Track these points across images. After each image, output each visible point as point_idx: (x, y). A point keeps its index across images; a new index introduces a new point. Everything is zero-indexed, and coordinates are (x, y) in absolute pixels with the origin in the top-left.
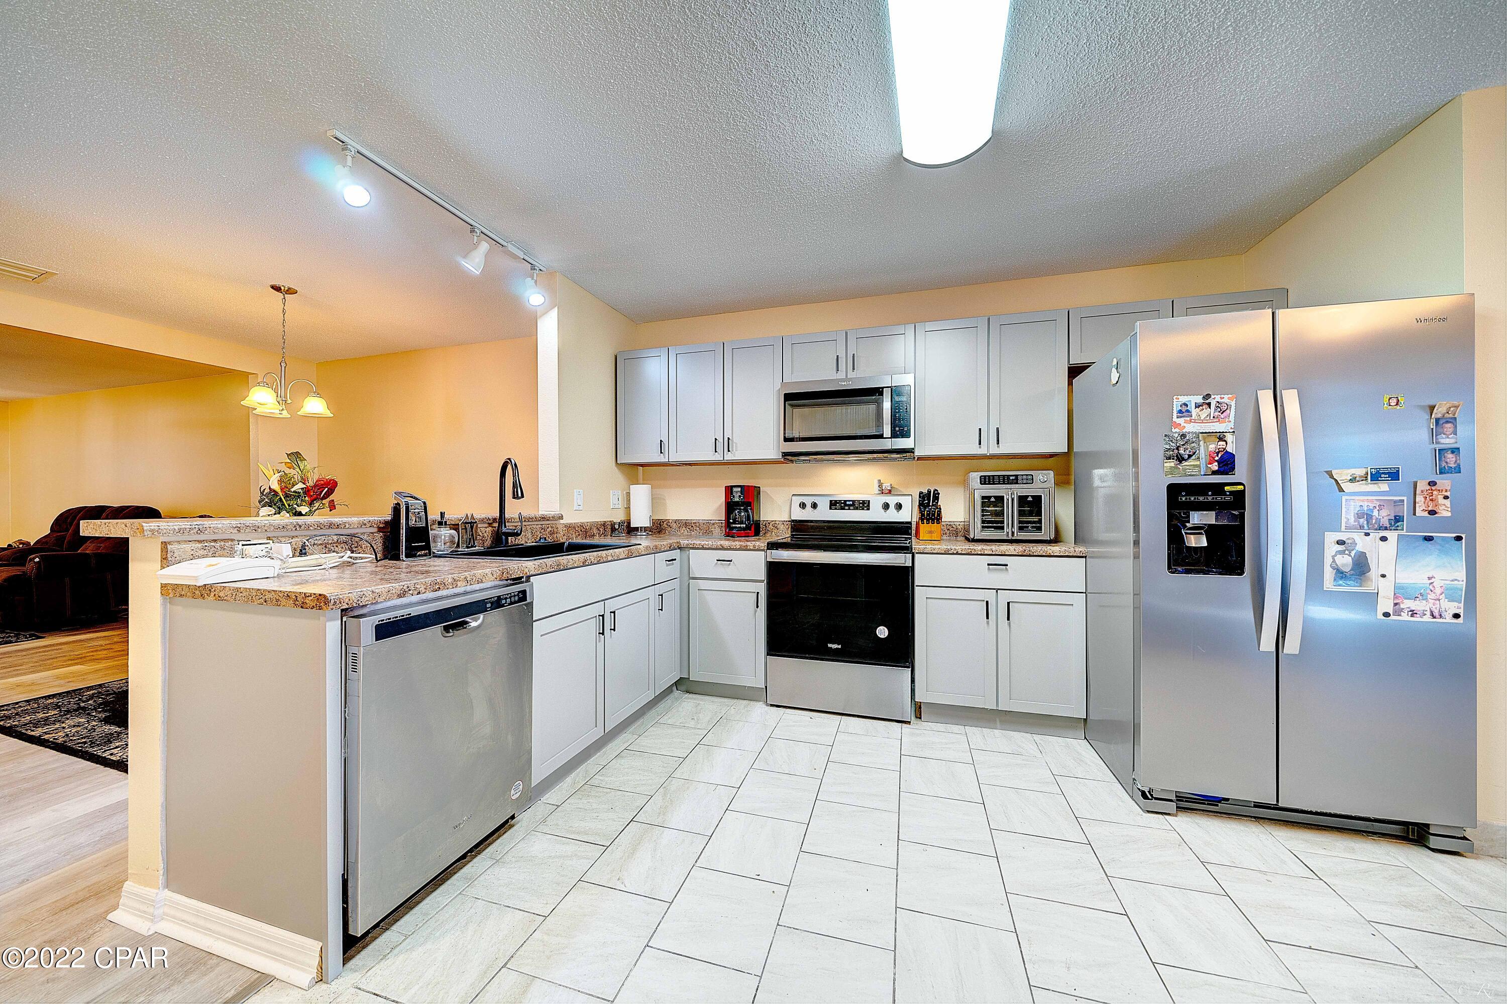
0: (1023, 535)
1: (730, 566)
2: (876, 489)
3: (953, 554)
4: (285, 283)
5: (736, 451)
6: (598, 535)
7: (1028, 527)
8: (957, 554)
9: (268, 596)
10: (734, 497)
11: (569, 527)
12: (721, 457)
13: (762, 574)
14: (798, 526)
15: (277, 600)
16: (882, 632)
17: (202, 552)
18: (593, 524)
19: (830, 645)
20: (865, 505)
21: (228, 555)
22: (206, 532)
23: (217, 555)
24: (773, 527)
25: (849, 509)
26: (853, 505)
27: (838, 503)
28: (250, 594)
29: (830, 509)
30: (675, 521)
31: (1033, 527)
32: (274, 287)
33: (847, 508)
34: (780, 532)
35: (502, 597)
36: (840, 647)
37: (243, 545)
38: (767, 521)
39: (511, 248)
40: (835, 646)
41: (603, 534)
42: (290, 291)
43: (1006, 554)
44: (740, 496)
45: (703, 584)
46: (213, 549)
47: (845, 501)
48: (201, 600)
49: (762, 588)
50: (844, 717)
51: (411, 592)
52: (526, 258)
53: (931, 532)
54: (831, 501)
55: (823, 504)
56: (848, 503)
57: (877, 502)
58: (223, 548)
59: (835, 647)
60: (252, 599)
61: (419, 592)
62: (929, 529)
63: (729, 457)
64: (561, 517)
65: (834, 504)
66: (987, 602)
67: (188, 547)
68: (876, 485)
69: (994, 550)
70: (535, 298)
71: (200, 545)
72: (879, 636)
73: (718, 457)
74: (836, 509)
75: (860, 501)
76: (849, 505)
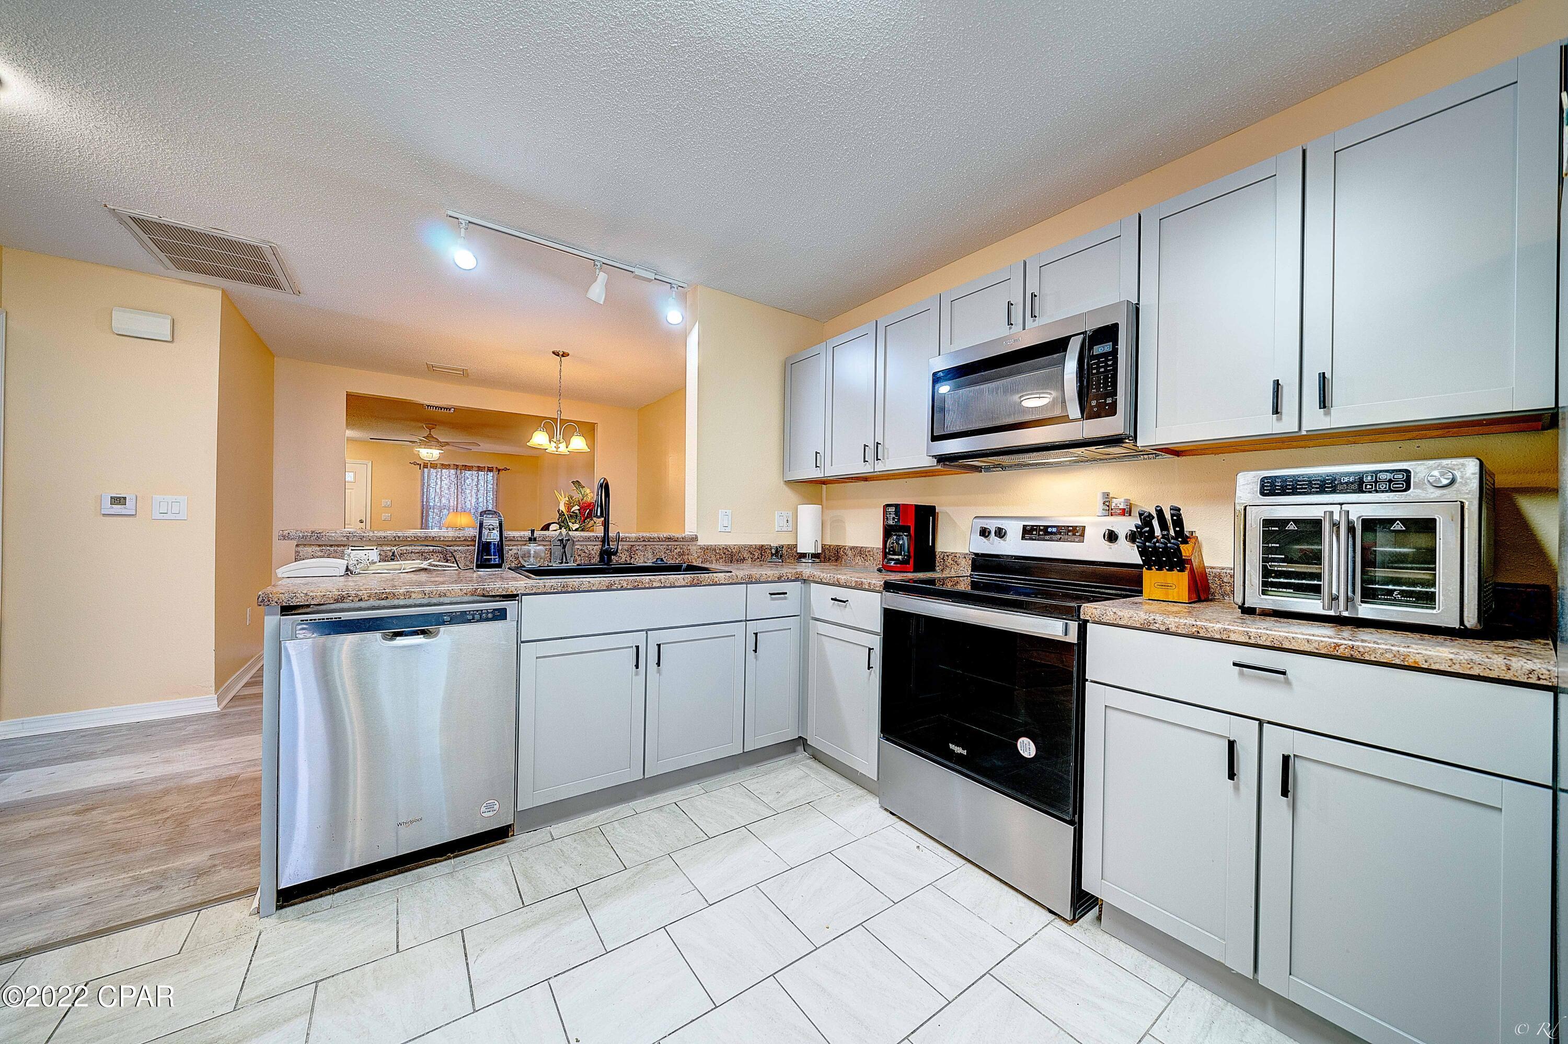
0: (1366, 611)
1: (847, 609)
2: (1099, 506)
3: (1158, 631)
4: (560, 350)
5: (888, 459)
6: (750, 559)
7: (1390, 592)
8: (1167, 632)
11: (706, 549)
12: (871, 468)
13: (876, 623)
14: (981, 562)
16: (1027, 748)
17: (320, 554)
18: (741, 548)
19: (952, 746)
20: (1075, 533)
21: (340, 557)
22: (323, 539)
23: (331, 556)
24: (952, 562)
25: (1053, 539)
26: (1056, 533)
27: (1036, 530)
29: (1023, 538)
30: (852, 548)
31: (1402, 593)
32: (554, 353)
33: (1047, 537)
34: (961, 569)
35: (468, 613)
36: (965, 752)
37: (352, 550)
38: (946, 553)
39: (638, 272)
40: (958, 750)
41: (758, 558)
42: (565, 355)
43: (1284, 646)
44: (894, 519)
45: (822, 628)
46: (328, 552)
47: (1047, 527)
49: (876, 643)
50: (969, 865)
51: (351, 598)
52: (657, 277)
53: (1165, 586)
54: (1025, 527)
55: (1014, 532)
56: (1050, 530)
57: (1095, 530)
58: (335, 551)
59: (959, 752)
61: (361, 599)
62: (1162, 581)
63: (880, 467)
64: (695, 539)
65: (1029, 532)
66: (1231, 744)
67: (309, 549)
68: (1100, 500)
69: (1252, 635)
70: (673, 315)
71: (318, 549)
72: (1021, 752)
73: (868, 468)
74: (1031, 538)
75: (1068, 527)
76: (1051, 534)
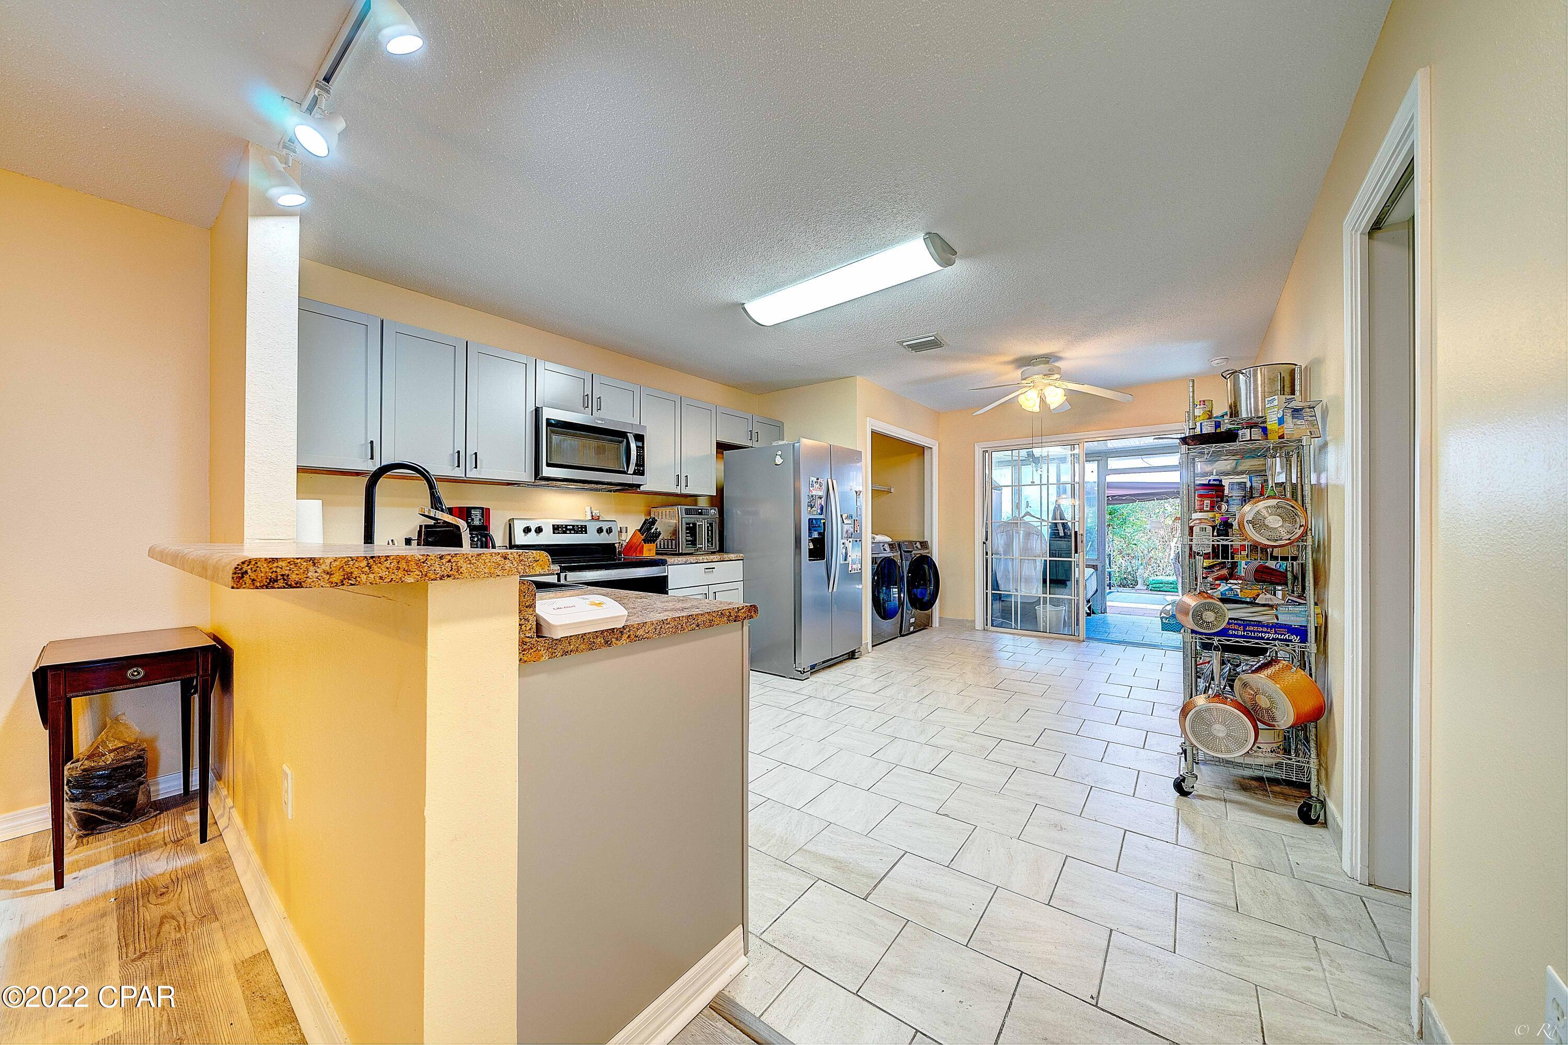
2: (589, 517)
5: (485, 468)
8: (691, 563)
9: (701, 619)
10: (473, 520)
12: (463, 473)
15: (711, 621)
20: (582, 529)
25: (570, 533)
26: (573, 529)
27: (560, 527)
28: (680, 622)
29: (554, 533)
33: (568, 532)
43: (714, 561)
44: (480, 520)
47: (566, 526)
48: (606, 649)
53: (650, 550)
54: (553, 527)
55: (547, 530)
56: (568, 527)
57: (592, 527)
60: (682, 628)
62: (649, 548)
63: (472, 474)
65: (556, 530)
73: (458, 473)
74: (559, 533)
75: (578, 526)
76: (570, 530)
